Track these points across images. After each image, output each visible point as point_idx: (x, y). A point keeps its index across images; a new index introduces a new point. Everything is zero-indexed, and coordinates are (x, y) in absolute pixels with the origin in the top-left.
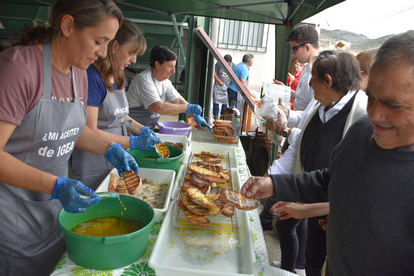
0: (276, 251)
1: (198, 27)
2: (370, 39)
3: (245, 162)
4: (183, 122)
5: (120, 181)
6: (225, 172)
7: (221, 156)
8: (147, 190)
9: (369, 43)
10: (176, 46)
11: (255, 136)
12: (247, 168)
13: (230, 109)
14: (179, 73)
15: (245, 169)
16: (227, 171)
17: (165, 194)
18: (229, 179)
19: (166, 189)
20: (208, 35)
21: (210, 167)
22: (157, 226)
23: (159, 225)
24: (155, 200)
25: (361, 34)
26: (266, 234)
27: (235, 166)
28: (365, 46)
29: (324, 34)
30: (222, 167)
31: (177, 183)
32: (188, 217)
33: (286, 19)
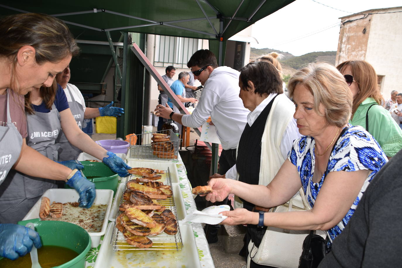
0: (223, 264)
1: (132, 44)
2: (295, 56)
3: (186, 176)
4: (121, 139)
5: (54, 205)
6: (166, 187)
7: (161, 171)
8: (83, 213)
9: (294, 59)
10: (113, 66)
11: (194, 150)
12: (188, 182)
13: (168, 124)
14: (116, 92)
15: (186, 183)
16: (167, 187)
17: (103, 215)
18: (170, 195)
19: (104, 210)
20: (144, 53)
21: (150, 184)
22: (95, 251)
23: (97, 250)
24: (92, 223)
25: (287, 52)
26: (212, 247)
27: (176, 181)
28: (291, 62)
29: (254, 53)
30: (162, 183)
31: (115, 203)
32: (128, 239)
33: (218, 33)
